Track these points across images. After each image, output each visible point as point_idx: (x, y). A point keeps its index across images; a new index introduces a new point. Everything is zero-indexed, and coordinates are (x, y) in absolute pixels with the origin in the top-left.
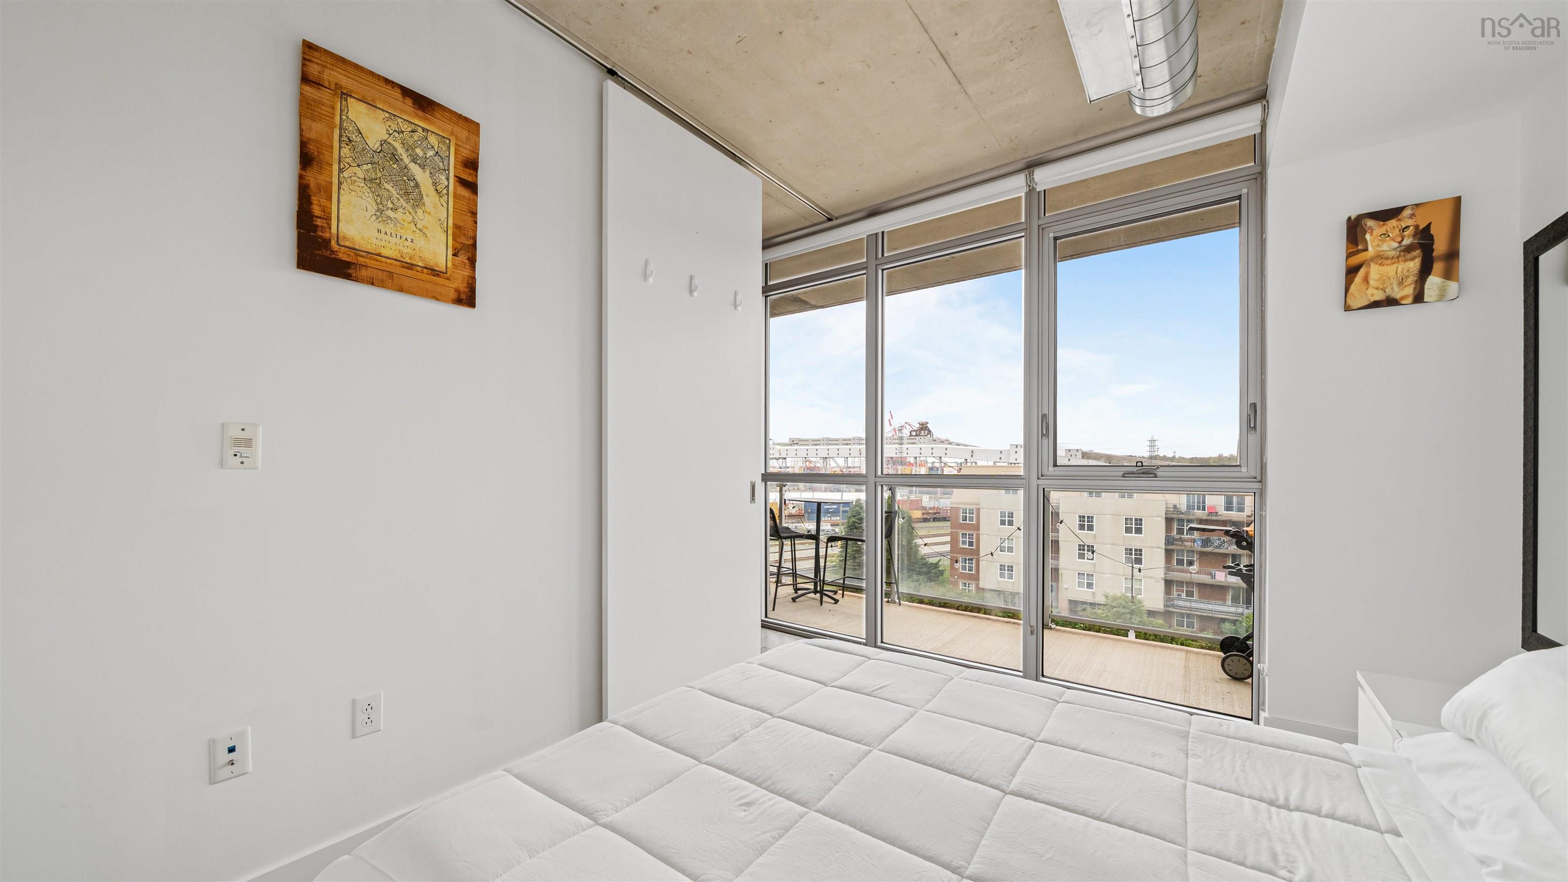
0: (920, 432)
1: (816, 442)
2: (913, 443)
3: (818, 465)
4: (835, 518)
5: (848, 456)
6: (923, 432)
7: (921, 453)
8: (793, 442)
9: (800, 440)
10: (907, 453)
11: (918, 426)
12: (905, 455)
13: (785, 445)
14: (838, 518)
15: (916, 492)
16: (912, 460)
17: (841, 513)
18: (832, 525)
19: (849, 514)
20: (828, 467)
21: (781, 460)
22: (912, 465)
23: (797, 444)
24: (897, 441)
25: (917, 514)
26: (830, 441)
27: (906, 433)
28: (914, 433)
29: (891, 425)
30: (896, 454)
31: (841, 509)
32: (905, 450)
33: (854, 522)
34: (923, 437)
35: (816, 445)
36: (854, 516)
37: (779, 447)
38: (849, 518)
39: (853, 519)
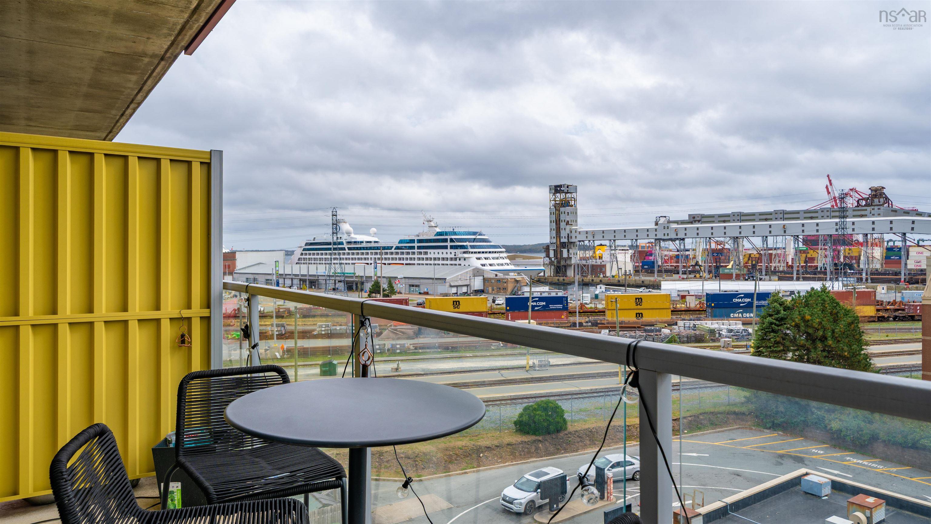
0: (872, 201)
1: (724, 218)
2: (862, 216)
3: (727, 246)
4: (748, 315)
5: (768, 234)
6: (876, 200)
7: (873, 229)
8: (694, 219)
9: (703, 216)
10: (853, 230)
11: (869, 192)
12: (850, 231)
13: (683, 222)
14: (752, 315)
15: (867, 280)
16: (861, 238)
17: (755, 308)
18: (743, 324)
19: (763, 312)
20: (741, 249)
21: (677, 242)
22: (861, 244)
23: (699, 221)
24: (837, 214)
25: (869, 311)
26: (741, 217)
27: (851, 202)
28: (864, 203)
29: (829, 193)
30: (837, 230)
31: (756, 303)
32: (849, 225)
33: (771, 323)
34: (876, 208)
35: (724, 222)
36: (771, 315)
37: (675, 226)
38: (764, 317)
39: (769, 319)
